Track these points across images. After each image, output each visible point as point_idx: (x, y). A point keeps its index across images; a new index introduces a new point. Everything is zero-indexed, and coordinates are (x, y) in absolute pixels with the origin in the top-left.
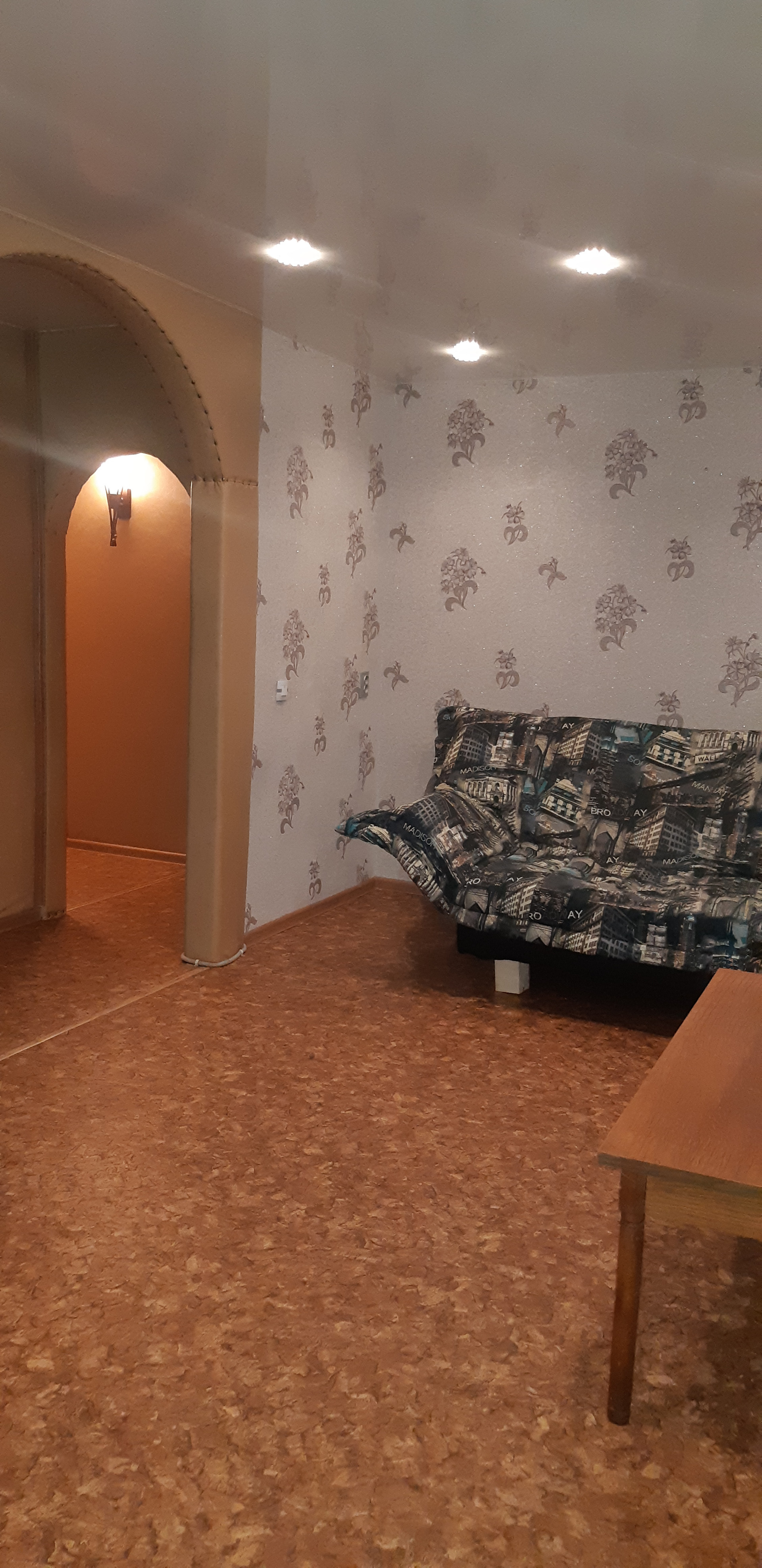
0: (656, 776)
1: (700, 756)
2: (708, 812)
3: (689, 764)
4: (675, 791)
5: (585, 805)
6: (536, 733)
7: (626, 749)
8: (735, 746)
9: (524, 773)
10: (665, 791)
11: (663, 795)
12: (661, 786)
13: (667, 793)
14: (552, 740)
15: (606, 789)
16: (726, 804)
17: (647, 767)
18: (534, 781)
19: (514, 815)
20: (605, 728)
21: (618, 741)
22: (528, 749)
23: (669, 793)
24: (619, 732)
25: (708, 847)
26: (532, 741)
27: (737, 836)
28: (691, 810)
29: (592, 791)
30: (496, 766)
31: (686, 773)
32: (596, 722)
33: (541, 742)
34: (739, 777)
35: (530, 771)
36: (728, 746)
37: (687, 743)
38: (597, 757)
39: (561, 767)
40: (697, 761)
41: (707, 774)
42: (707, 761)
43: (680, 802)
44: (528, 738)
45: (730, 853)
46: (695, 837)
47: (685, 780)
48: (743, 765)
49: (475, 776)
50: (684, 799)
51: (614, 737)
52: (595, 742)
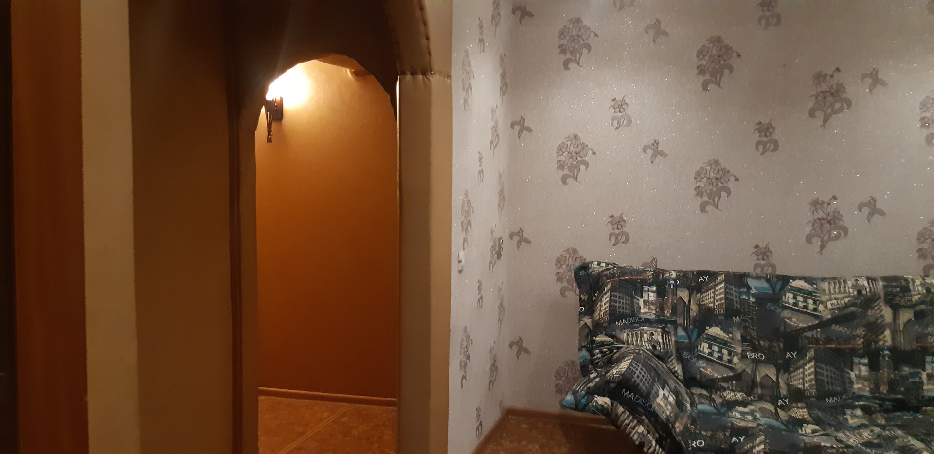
0: (797, 322)
1: (831, 302)
2: (854, 352)
3: (824, 309)
4: (818, 333)
5: (739, 350)
6: (676, 286)
7: (762, 299)
8: (859, 292)
9: (674, 323)
10: (809, 334)
11: (808, 338)
12: (804, 330)
13: (811, 336)
14: (692, 291)
15: (754, 334)
16: (867, 343)
17: (786, 313)
18: (685, 329)
19: (674, 361)
20: (737, 280)
21: (754, 291)
22: (673, 300)
23: (813, 336)
24: (751, 282)
25: (863, 385)
26: (674, 294)
27: (885, 373)
28: (837, 351)
29: (742, 337)
30: (647, 317)
31: (822, 317)
32: (727, 274)
33: (684, 294)
34: (872, 320)
35: (680, 320)
36: (853, 293)
37: (815, 290)
38: (739, 306)
39: (707, 316)
40: (829, 306)
41: (843, 317)
42: (838, 306)
43: (824, 343)
44: (670, 291)
45: (884, 389)
46: (848, 375)
47: (824, 324)
48: (872, 308)
49: (631, 327)
50: (829, 340)
51: (749, 288)
52: (733, 292)
